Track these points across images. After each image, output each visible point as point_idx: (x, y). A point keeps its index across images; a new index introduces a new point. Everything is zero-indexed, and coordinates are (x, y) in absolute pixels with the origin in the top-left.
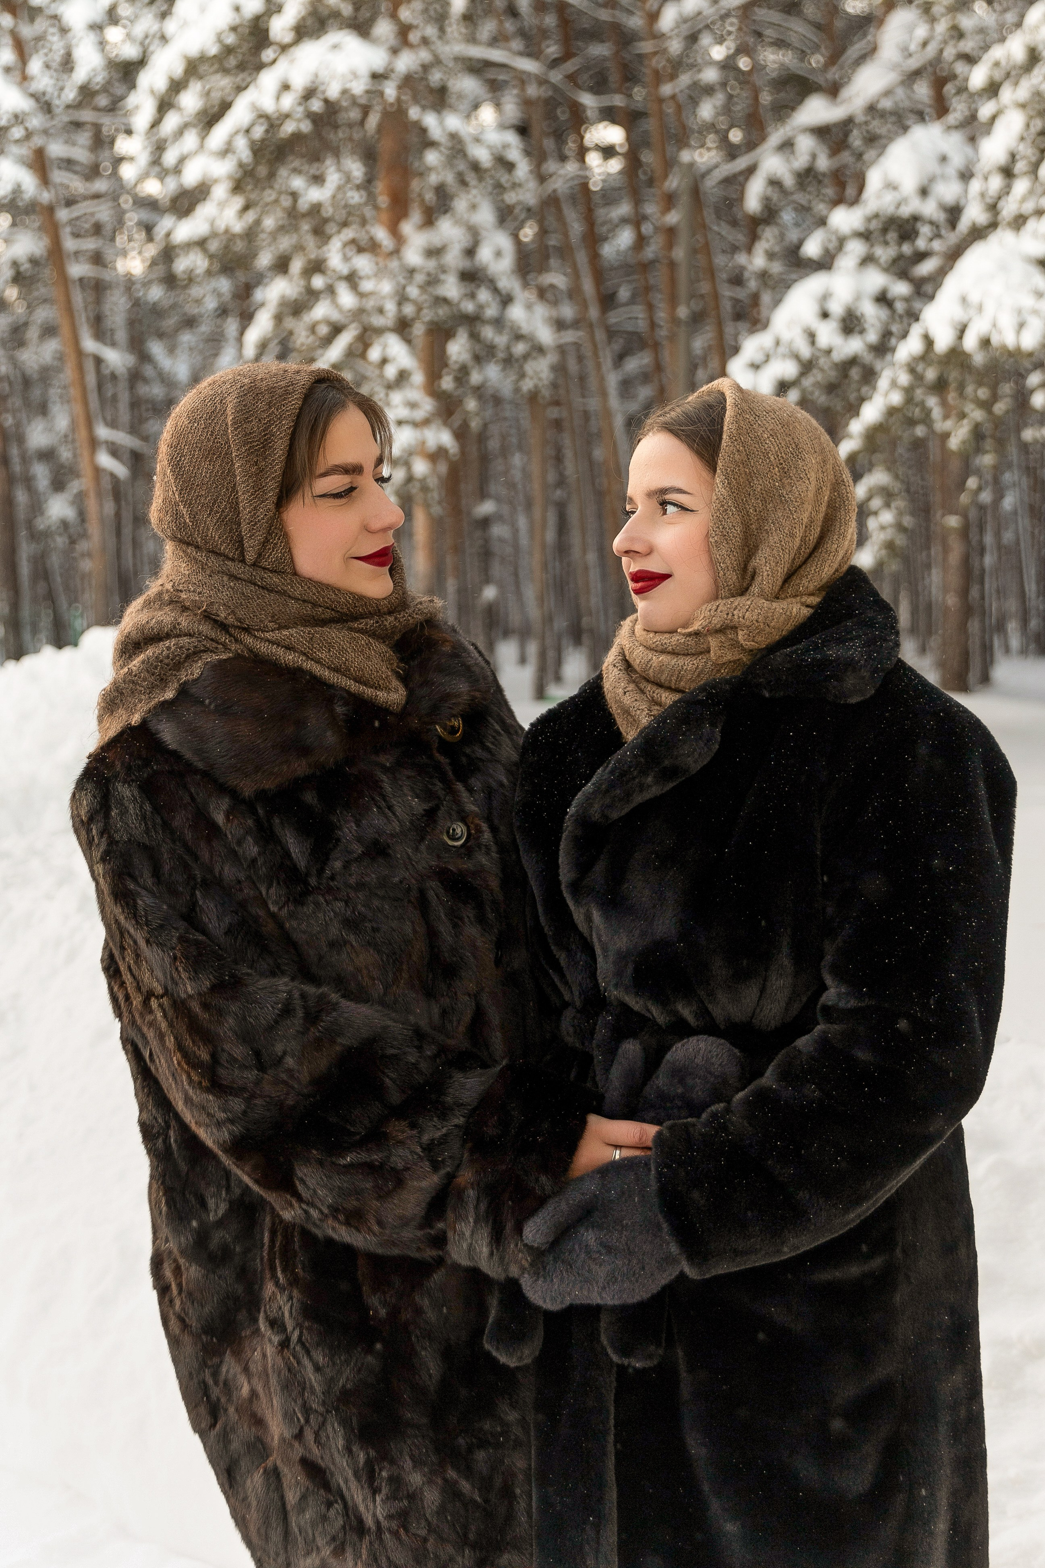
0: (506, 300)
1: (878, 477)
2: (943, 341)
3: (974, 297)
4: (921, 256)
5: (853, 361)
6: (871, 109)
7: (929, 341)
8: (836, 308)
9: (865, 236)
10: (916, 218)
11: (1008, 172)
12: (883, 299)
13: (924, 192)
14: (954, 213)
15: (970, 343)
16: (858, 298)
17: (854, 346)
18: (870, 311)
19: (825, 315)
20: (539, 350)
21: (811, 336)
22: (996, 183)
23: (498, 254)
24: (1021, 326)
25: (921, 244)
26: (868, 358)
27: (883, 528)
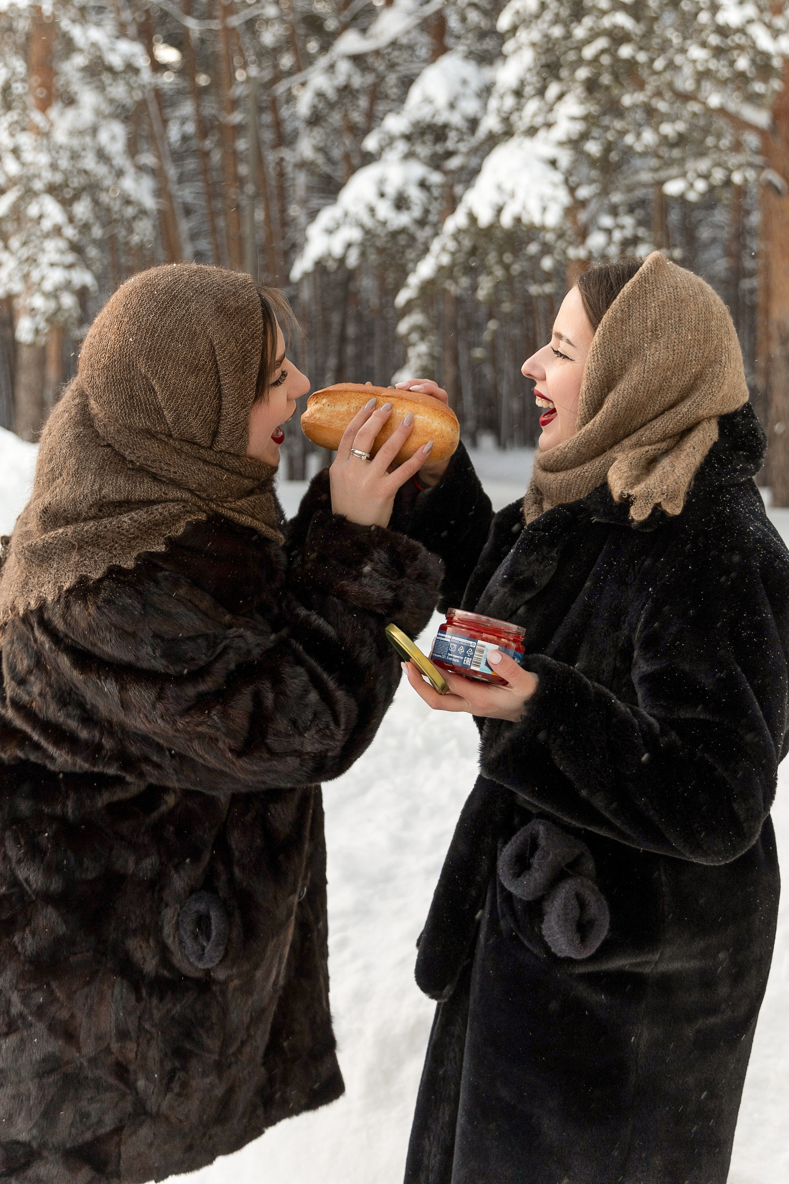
0: (120, 173)
1: (416, 318)
2: (485, 218)
3: (508, 186)
4: (449, 154)
5: (403, 231)
6: (394, 44)
7: (472, 218)
8: (391, 190)
9: (408, 138)
10: (446, 126)
11: (518, 93)
12: (423, 185)
13: (452, 106)
14: (473, 123)
15: (506, 220)
16: (406, 183)
17: (403, 220)
18: (415, 194)
19: (382, 195)
20: (143, 212)
21: (372, 210)
22: (510, 102)
23: (113, 138)
24: (544, 209)
25: (450, 145)
26: (413, 228)
27: (419, 356)
